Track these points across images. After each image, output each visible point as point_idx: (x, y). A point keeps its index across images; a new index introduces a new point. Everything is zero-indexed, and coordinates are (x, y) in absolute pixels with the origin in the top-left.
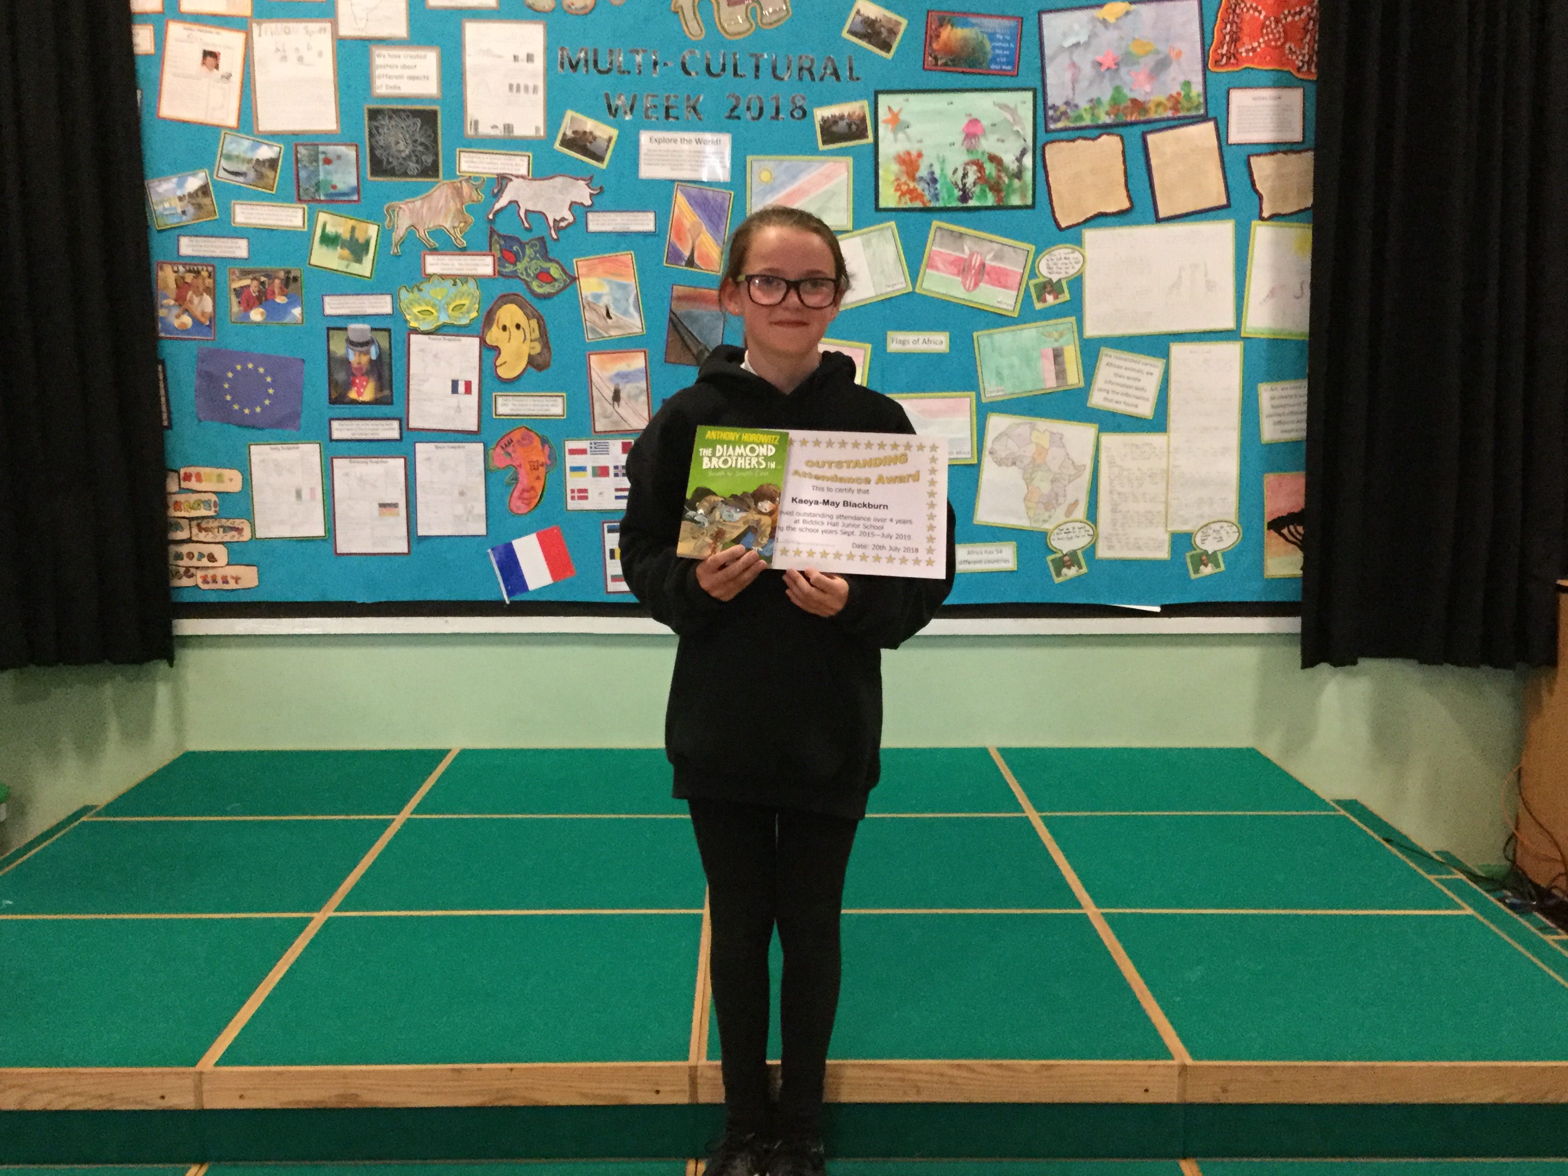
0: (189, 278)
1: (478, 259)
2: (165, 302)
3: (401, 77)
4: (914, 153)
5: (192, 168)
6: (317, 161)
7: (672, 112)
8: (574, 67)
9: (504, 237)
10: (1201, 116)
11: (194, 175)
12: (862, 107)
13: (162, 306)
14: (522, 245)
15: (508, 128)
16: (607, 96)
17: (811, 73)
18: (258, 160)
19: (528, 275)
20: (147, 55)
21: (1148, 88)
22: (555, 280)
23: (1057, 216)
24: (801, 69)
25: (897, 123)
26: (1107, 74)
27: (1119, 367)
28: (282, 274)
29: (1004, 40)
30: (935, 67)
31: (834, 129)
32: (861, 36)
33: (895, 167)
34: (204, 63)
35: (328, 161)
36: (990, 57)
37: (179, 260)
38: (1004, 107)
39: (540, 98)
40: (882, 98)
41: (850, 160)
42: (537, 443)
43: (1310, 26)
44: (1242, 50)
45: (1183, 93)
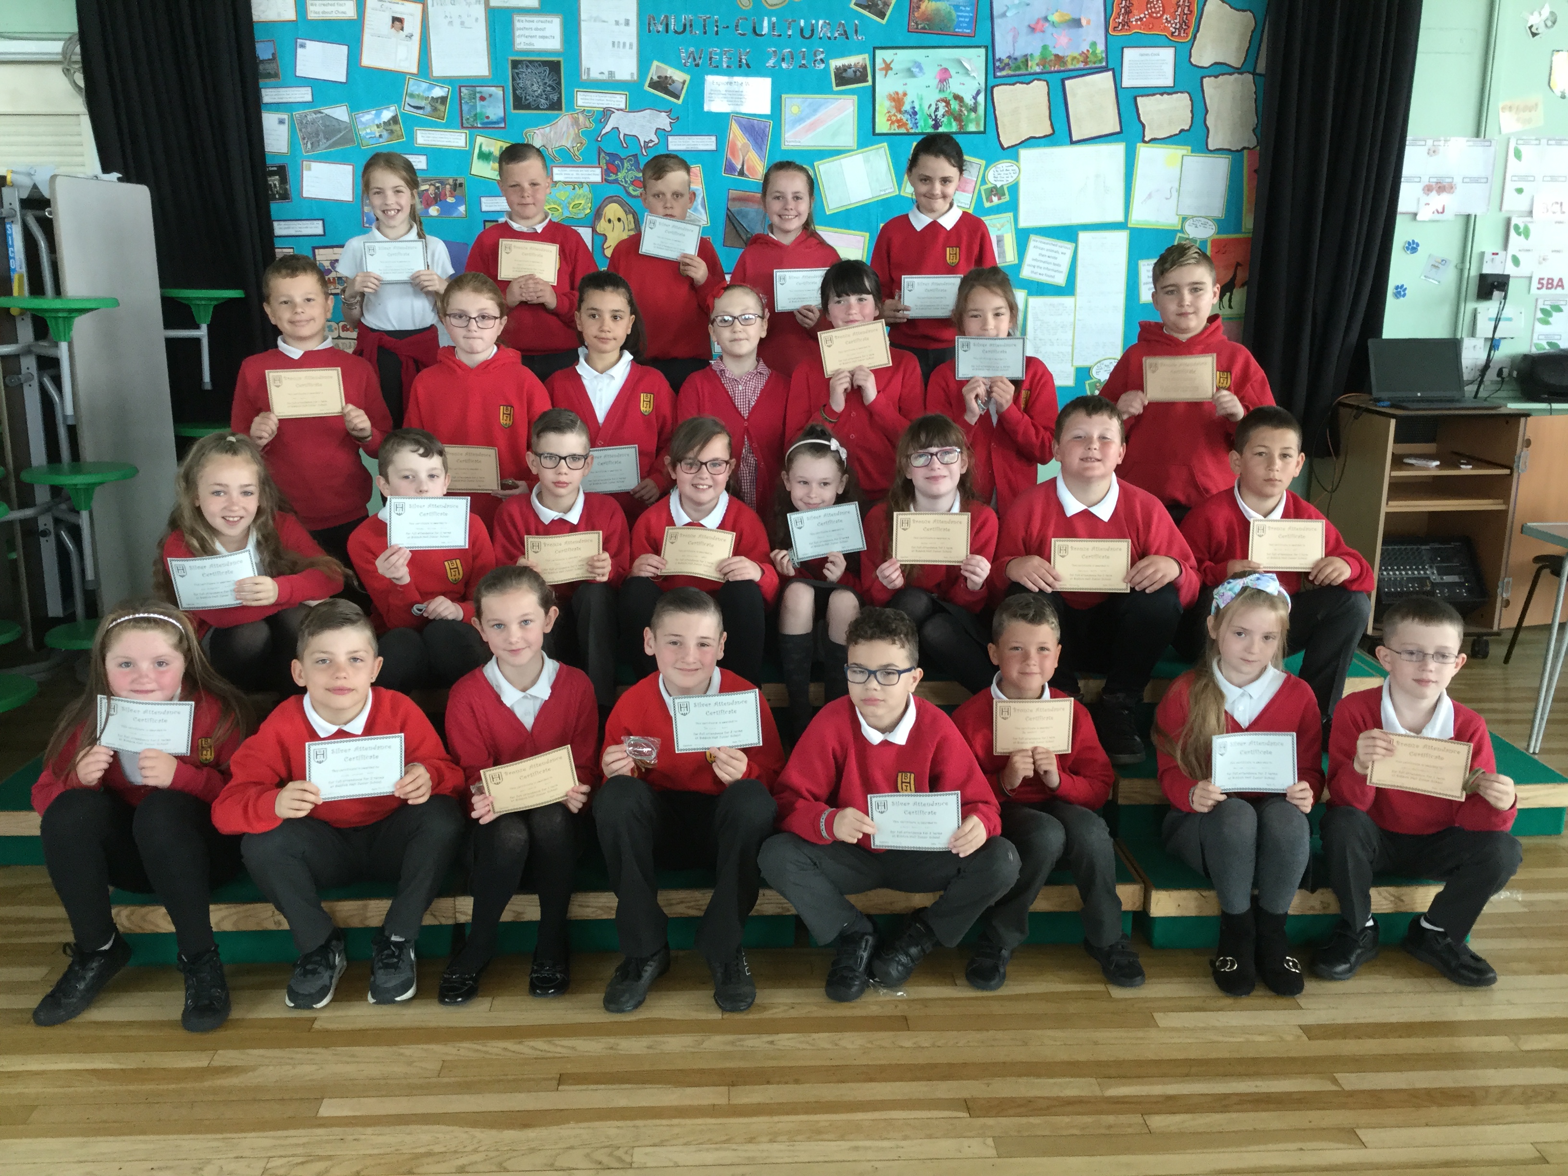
1: (590, 170)
3: (535, 36)
4: (901, 93)
5: (386, 104)
6: (474, 98)
9: (607, 154)
10: (1101, 67)
11: (388, 108)
12: (864, 59)
14: (622, 160)
15: (611, 74)
18: (432, 98)
19: (626, 182)
20: (352, 21)
21: (1066, 47)
23: (1001, 139)
25: (890, 71)
26: (1038, 36)
27: (1042, 249)
28: (451, 181)
29: (967, 12)
30: (916, 29)
31: (844, 75)
32: (864, 7)
33: (887, 103)
34: (393, 27)
35: (482, 99)
36: (955, 23)
39: (633, 53)
40: (878, 52)
41: (856, 97)
43: (1181, 3)
44: (1133, 19)
45: (1091, 51)
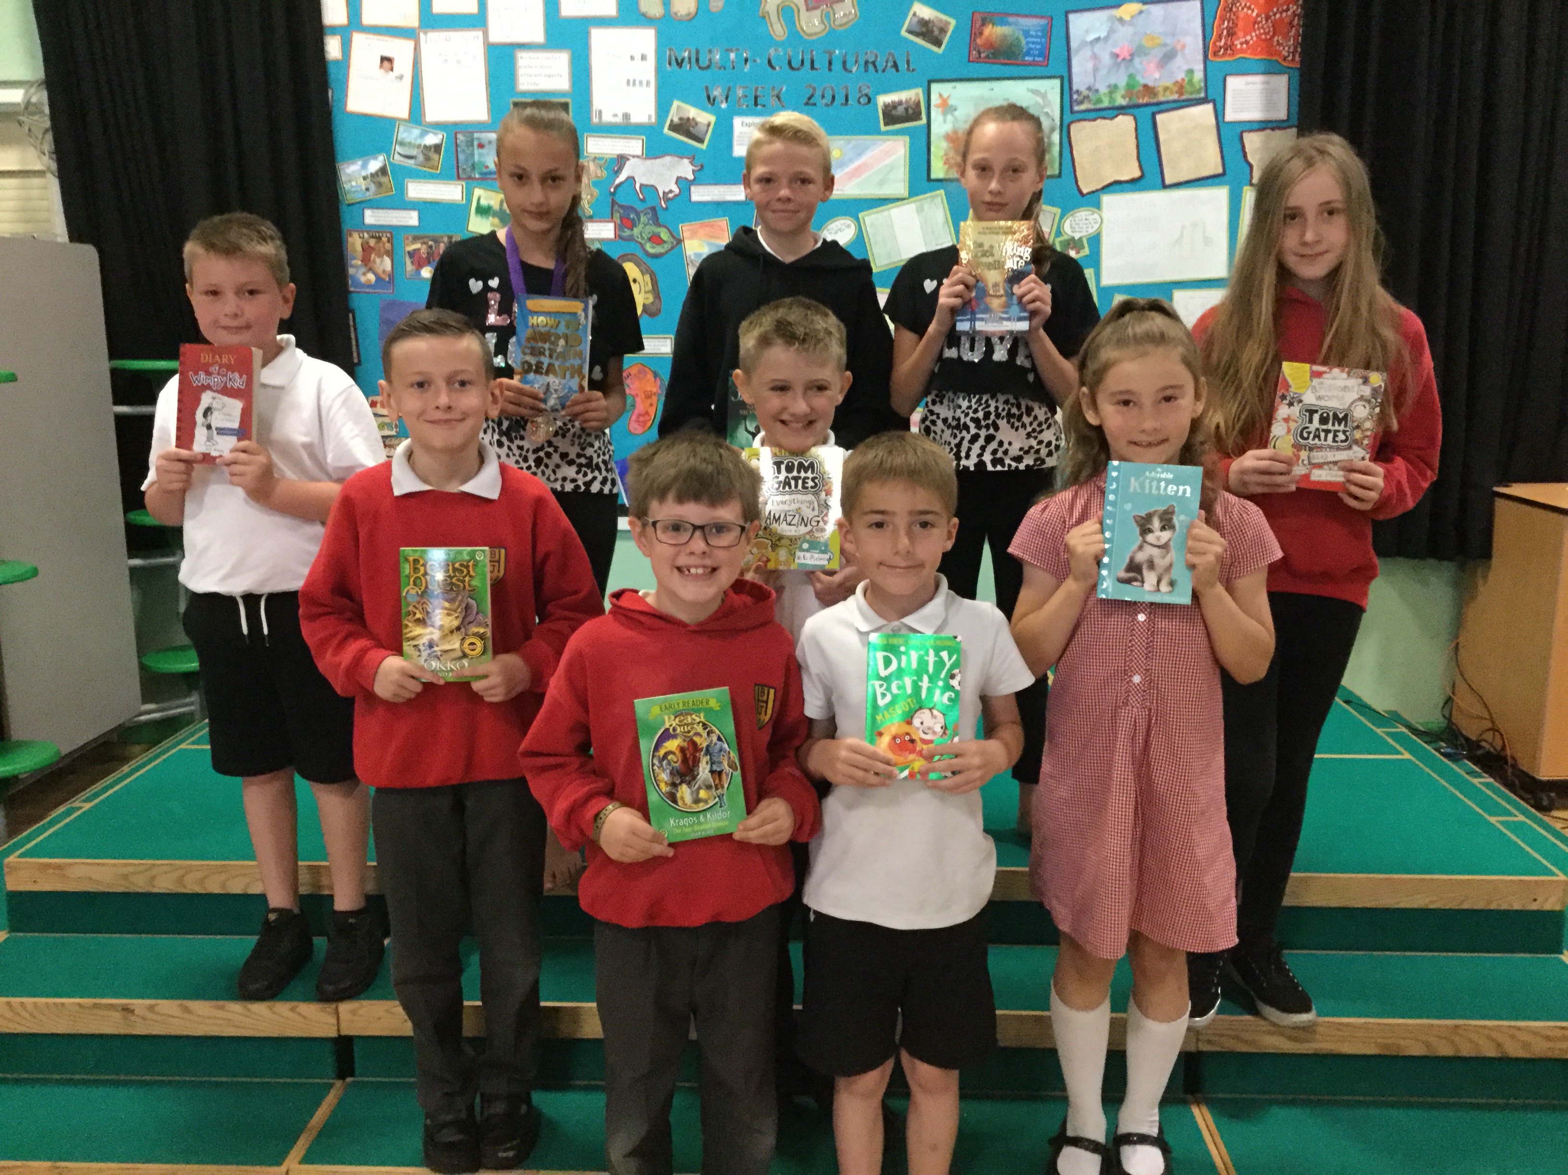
0: (372, 242)
1: (602, 226)
2: (354, 262)
3: (539, 75)
5: (372, 153)
6: (472, 145)
7: (759, 101)
8: (680, 64)
9: (621, 207)
10: (1200, 99)
11: (376, 158)
12: (917, 94)
13: (352, 266)
14: (638, 214)
15: (626, 116)
16: (707, 88)
17: (875, 66)
18: (425, 146)
19: (642, 238)
20: (337, 61)
21: (1157, 75)
22: (665, 242)
23: (1080, 183)
24: (866, 63)
25: (947, 108)
26: (1123, 65)
28: (446, 239)
29: (1037, 36)
30: (978, 60)
31: (894, 112)
32: (917, 34)
33: (944, 144)
34: (381, 66)
35: (481, 146)
36: (1024, 50)
37: (362, 228)
38: (1036, 92)
39: (651, 92)
40: (935, 88)
41: (907, 138)
42: (650, 376)
43: (1296, 22)
44: (1237, 42)
45: (1186, 80)
